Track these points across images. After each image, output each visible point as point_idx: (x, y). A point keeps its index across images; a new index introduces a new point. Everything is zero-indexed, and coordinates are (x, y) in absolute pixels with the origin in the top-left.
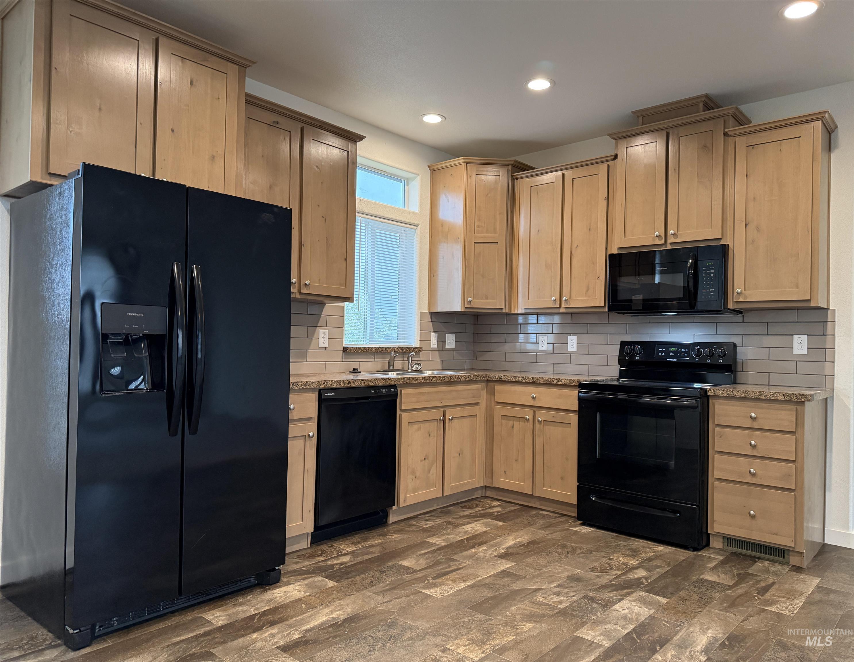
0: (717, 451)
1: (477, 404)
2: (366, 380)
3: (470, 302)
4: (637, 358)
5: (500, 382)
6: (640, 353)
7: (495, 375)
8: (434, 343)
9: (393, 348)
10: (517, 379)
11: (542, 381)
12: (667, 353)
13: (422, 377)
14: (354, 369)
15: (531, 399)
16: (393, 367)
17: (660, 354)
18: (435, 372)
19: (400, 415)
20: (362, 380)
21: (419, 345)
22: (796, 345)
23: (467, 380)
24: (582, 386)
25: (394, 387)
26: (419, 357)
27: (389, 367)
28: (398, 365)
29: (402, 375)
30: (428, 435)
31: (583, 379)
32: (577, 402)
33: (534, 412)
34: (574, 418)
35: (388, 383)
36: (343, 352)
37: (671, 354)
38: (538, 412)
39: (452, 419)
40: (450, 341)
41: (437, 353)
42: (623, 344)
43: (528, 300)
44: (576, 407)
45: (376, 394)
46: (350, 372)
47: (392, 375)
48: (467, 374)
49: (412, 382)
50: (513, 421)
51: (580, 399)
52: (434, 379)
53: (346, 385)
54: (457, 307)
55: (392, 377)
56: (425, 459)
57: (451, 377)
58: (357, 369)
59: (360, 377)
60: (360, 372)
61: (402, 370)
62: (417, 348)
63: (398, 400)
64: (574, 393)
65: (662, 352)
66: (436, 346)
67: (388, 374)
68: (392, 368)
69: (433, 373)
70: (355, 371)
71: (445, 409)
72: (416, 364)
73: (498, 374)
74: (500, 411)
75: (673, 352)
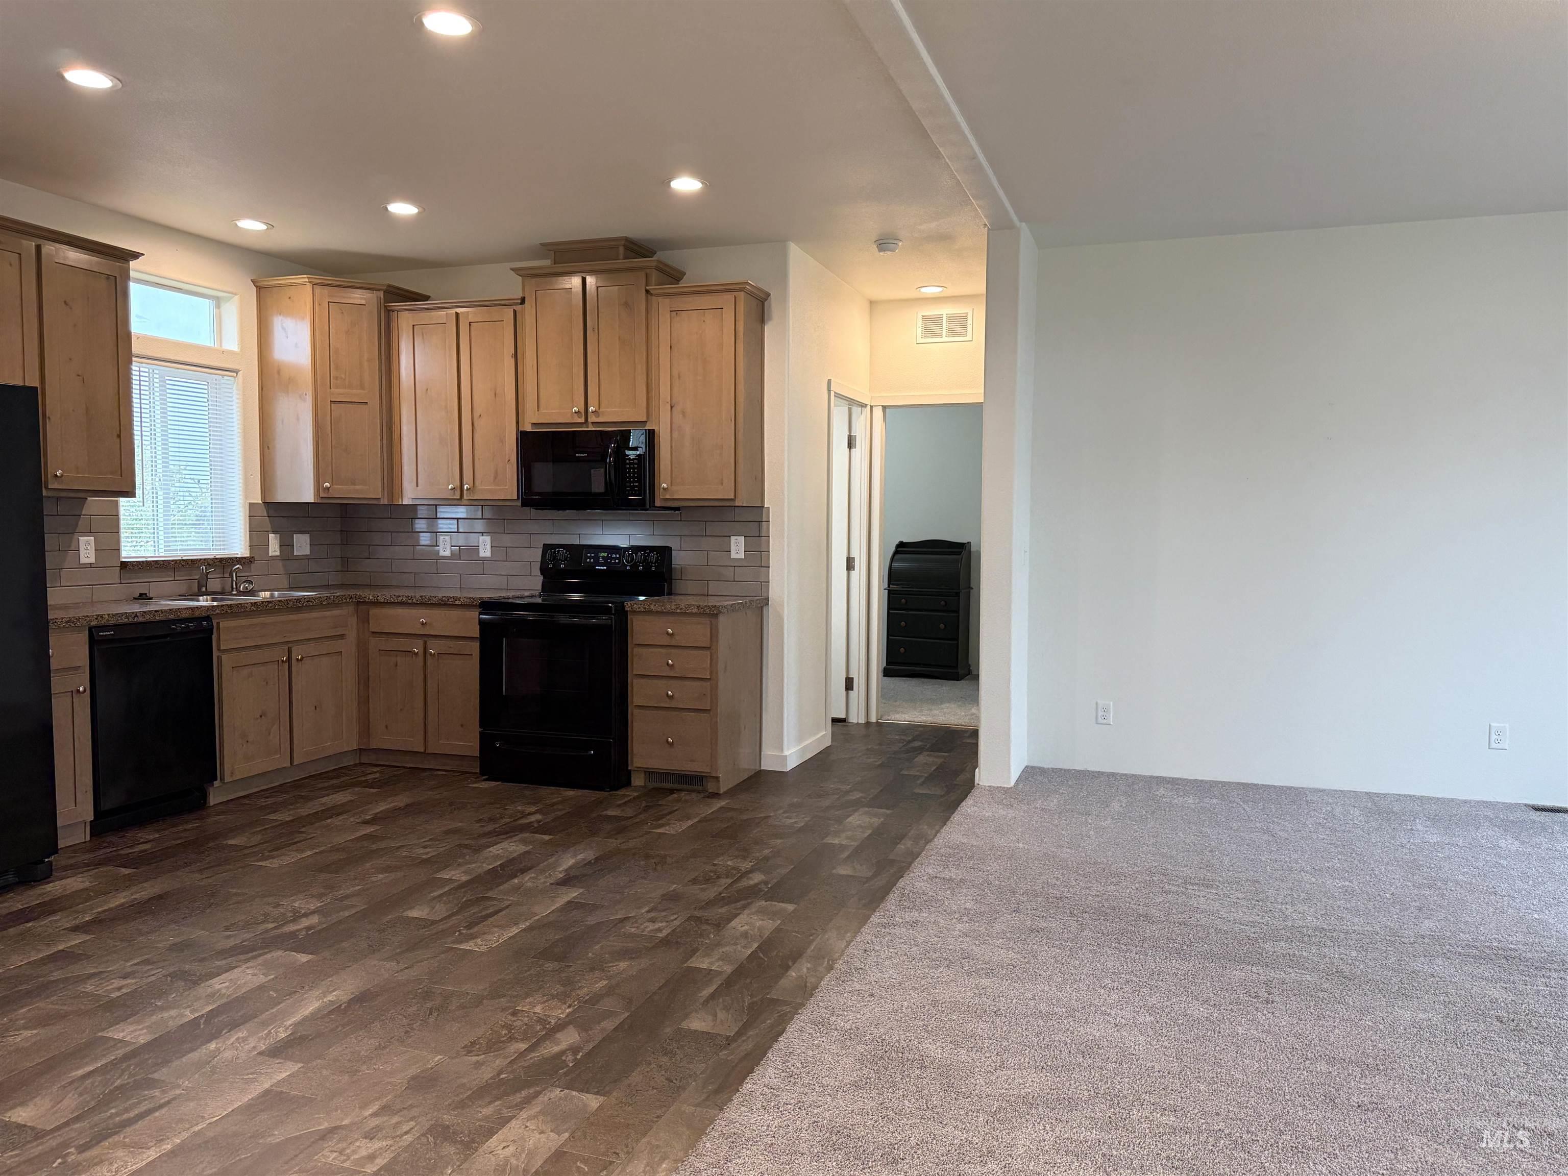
0: (636, 675)
1: (342, 636)
2: (162, 612)
3: (328, 489)
4: (562, 566)
5: (377, 604)
6: (566, 559)
7: (369, 595)
8: (274, 548)
9: (205, 559)
10: (400, 598)
11: (434, 601)
12: (596, 558)
13: (251, 603)
14: (141, 595)
15: (420, 626)
16: (206, 589)
17: (588, 560)
18: (276, 594)
19: (219, 658)
20: (156, 611)
21: (248, 553)
22: (733, 548)
23: (324, 603)
24: (486, 606)
25: (208, 618)
26: (250, 572)
27: (199, 588)
28: (214, 584)
29: (222, 600)
30: (265, 683)
31: (487, 595)
32: (477, 628)
33: (425, 643)
34: (474, 648)
35: (197, 614)
36: (121, 569)
37: (601, 560)
38: (430, 642)
39: (301, 659)
40: (302, 544)
41: (280, 563)
42: (547, 547)
43: (417, 486)
44: (477, 634)
45: (179, 629)
46: (134, 598)
47: (203, 602)
48: (325, 593)
49: (235, 610)
50: (397, 656)
51: (481, 622)
52: (270, 605)
53: (131, 620)
54: (308, 496)
55: (205, 604)
56: (261, 716)
57: (299, 600)
58: (146, 594)
59: (152, 607)
60: (151, 598)
61: (222, 593)
62: (245, 558)
63: (214, 637)
64: (474, 615)
65: (590, 558)
66: (278, 553)
67: (198, 601)
68: (204, 589)
69: (272, 596)
70: (143, 597)
71: (290, 645)
72: (244, 582)
73: (372, 593)
74: (375, 644)
75: (603, 557)
